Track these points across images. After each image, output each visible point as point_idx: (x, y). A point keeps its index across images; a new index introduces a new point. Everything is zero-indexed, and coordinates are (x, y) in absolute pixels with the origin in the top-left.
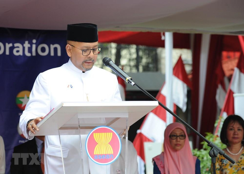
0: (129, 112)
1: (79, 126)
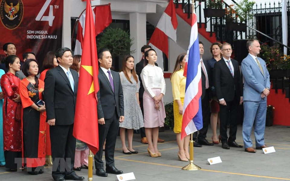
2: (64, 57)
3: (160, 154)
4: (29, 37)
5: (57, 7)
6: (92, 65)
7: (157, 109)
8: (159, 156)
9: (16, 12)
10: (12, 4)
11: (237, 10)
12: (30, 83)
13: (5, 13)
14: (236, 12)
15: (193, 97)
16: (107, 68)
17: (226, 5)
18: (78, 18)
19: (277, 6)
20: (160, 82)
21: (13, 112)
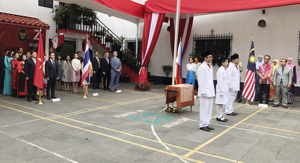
2: (33, 55)
3: (78, 92)
4: (30, 46)
5: (43, 35)
6: (41, 58)
7: (77, 75)
8: (77, 92)
9: (25, 36)
10: (23, 32)
11: (118, 40)
12: (22, 63)
13: (19, 36)
14: (118, 41)
15: (85, 71)
16: (53, 59)
17: (114, 38)
18: (52, 39)
19: (135, 39)
20: (79, 65)
21: (15, 74)
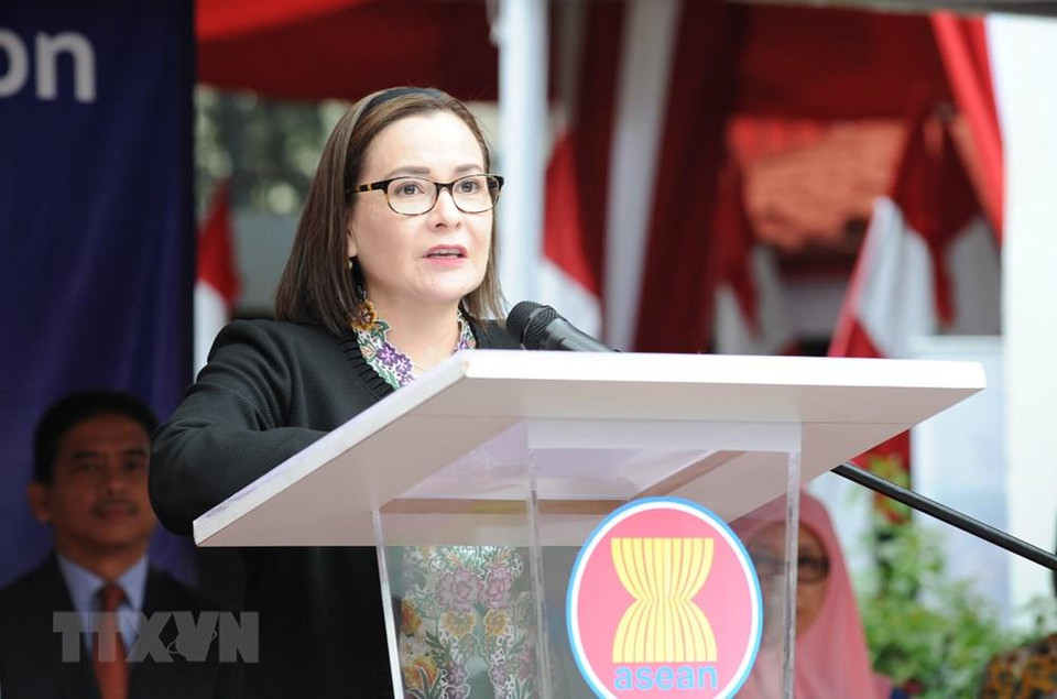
0: (802, 423)
1: (534, 494)
